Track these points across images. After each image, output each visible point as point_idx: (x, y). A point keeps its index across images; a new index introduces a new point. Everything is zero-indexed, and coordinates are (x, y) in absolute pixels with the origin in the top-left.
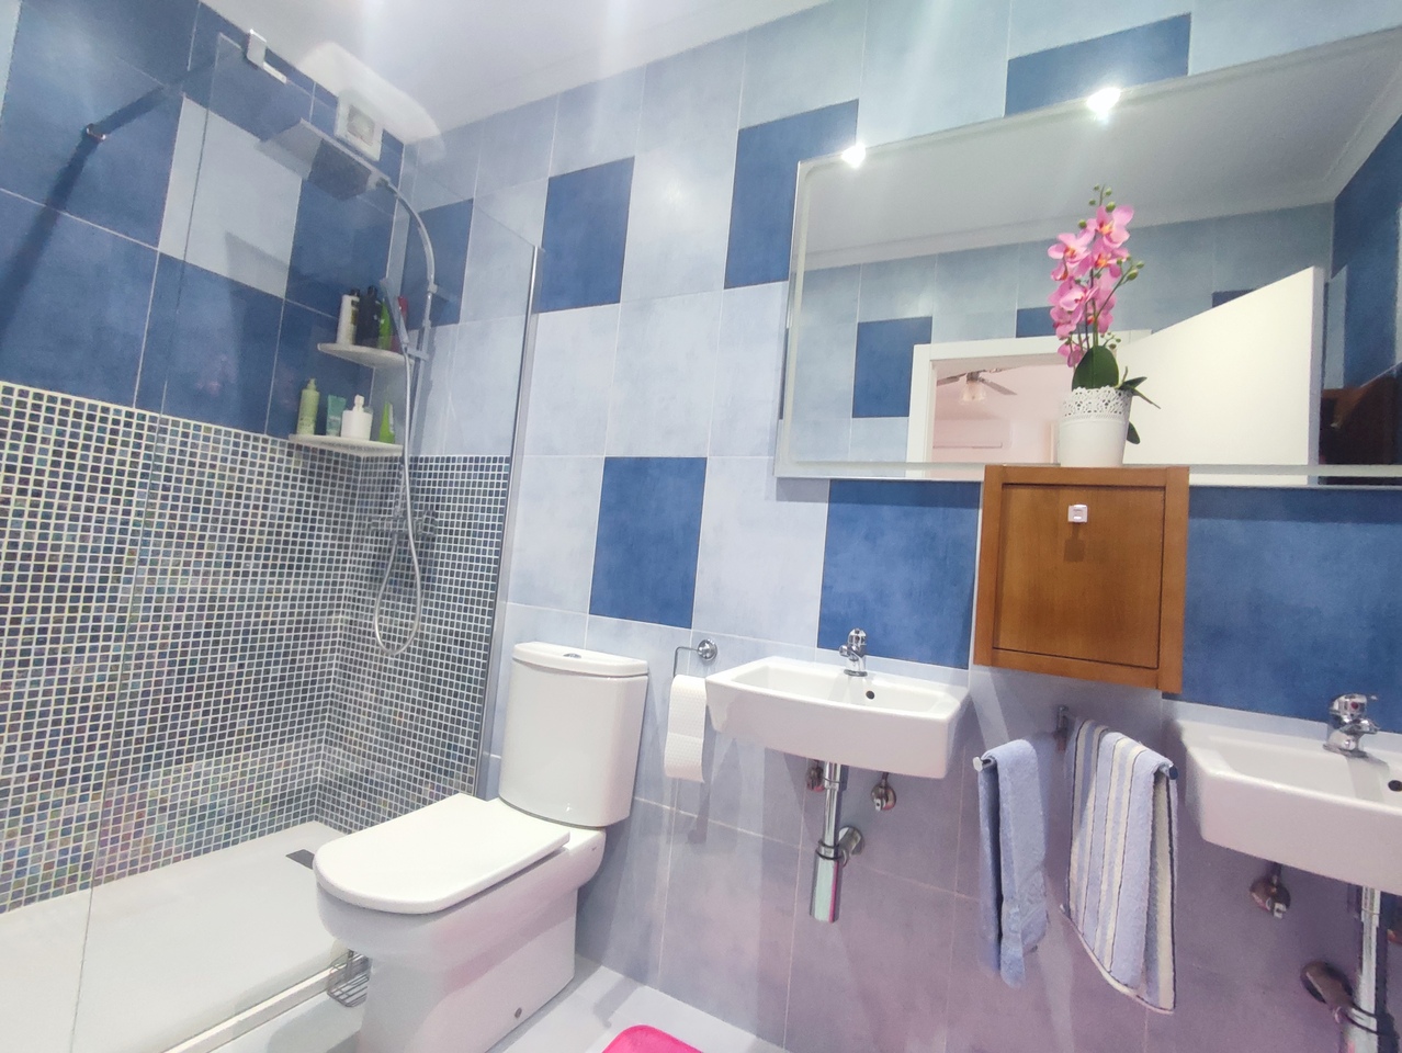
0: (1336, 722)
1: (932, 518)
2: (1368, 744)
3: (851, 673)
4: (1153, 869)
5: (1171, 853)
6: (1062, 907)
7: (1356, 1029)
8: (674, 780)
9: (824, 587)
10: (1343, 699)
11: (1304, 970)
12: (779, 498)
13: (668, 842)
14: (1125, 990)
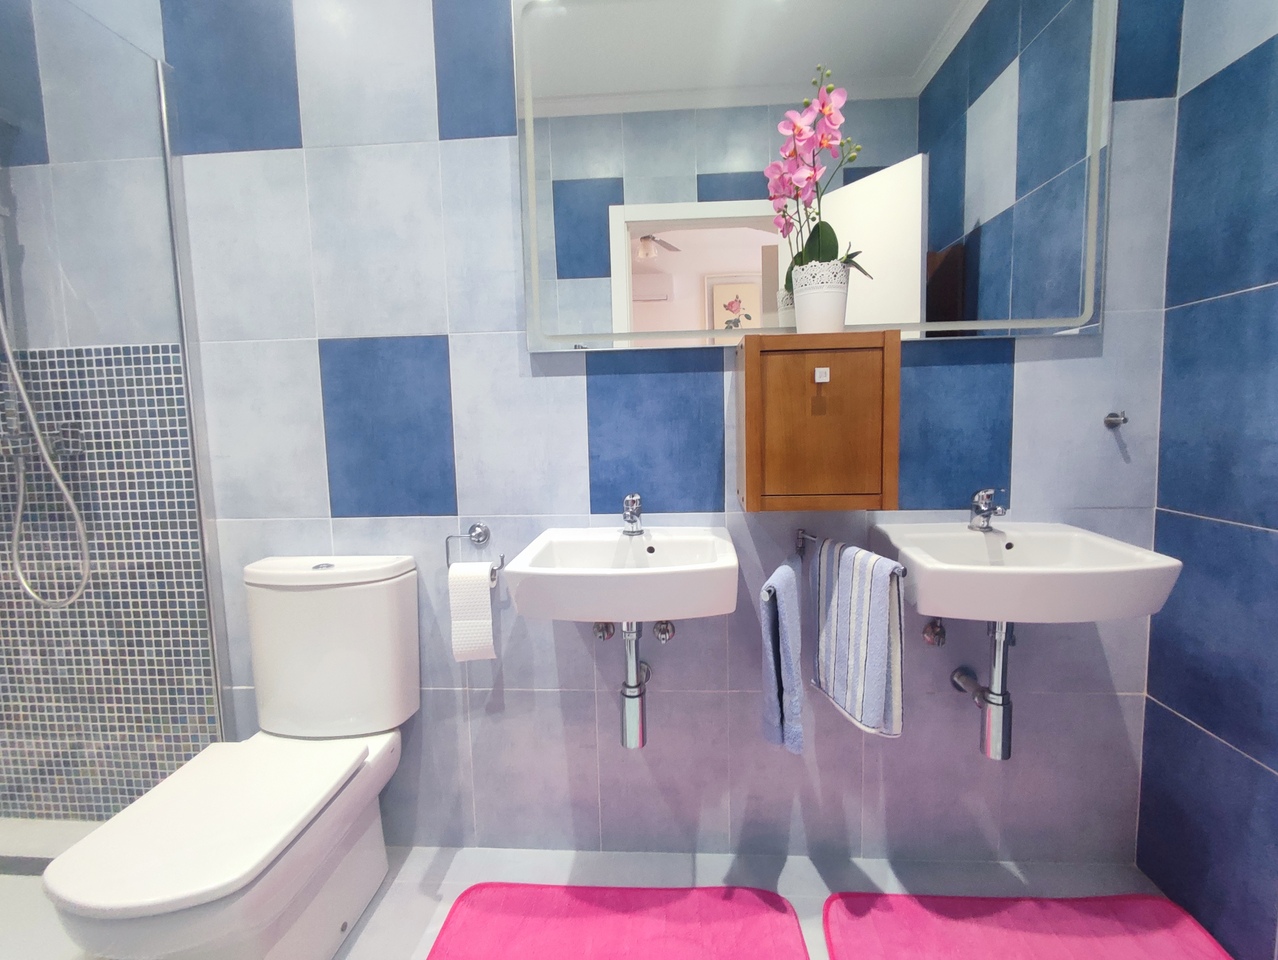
0: (978, 510)
1: (684, 383)
2: (995, 522)
3: (631, 534)
4: (889, 644)
5: (901, 629)
6: (813, 681)
7: (992, 706)
8: (463, 663)
9: (591, 457)
10: (981, 493)
11: (952, 676)
12: (535, 374)
13: (466, 720)
14: (873, 731)
